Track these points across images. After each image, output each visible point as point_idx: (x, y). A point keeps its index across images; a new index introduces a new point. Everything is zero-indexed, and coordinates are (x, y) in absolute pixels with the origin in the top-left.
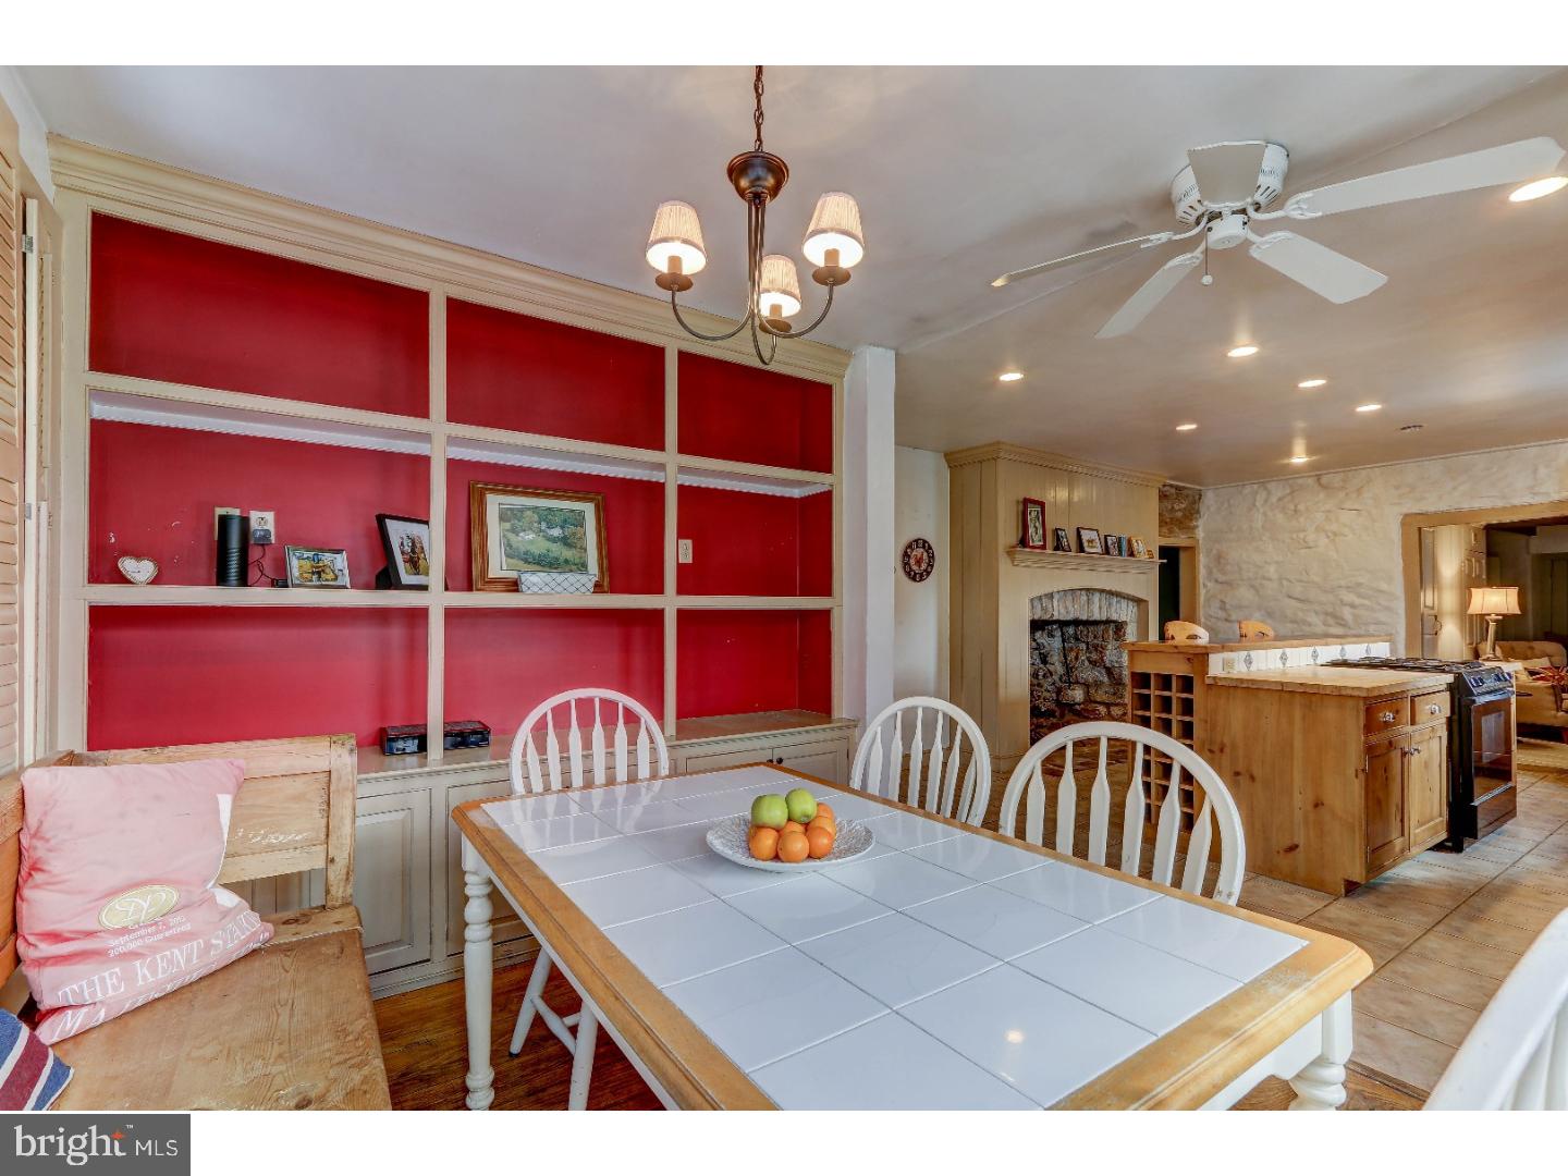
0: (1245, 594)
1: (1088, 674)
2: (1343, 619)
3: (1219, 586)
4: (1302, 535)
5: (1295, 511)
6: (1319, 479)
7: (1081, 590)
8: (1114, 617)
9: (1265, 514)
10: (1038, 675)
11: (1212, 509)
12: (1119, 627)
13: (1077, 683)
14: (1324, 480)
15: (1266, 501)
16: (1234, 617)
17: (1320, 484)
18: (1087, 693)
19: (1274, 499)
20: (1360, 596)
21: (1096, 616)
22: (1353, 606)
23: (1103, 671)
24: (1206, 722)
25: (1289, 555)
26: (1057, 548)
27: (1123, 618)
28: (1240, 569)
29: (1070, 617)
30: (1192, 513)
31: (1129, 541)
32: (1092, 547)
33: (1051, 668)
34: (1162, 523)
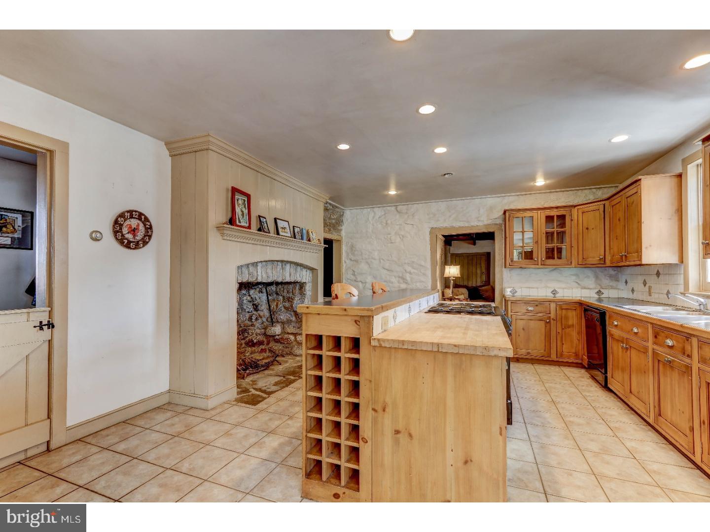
0: (363, 267)
1: (283, 316)
2: (406, 280)
3: (352, 262)
4: (389, 236)
5: (387, 224)
6: (396, 209)
7: (277, 261)
8: (299, 279)
9: (373, 225)
10: (251, 319)
11: (349, 220)
12: (302, 285)
13: (278, 322)
14: (399, 208)
15: (373, 217)
16: (359, 279)
17: (397, 210)
18: (283, 328)
19: (377, 217)
20: (413, 268)
21: (288, 279)
22: (410, 273)
23: (292, 313)
24: (370, 381)
25: (383, 246)
26: (260, 230)
27: (304, 281)
28: (362, 253)
29: (270, 280)
30: (339, 222)
31: (308, 232)
32: (285, 232)
33: (261, 314)
34: (325, 225)
